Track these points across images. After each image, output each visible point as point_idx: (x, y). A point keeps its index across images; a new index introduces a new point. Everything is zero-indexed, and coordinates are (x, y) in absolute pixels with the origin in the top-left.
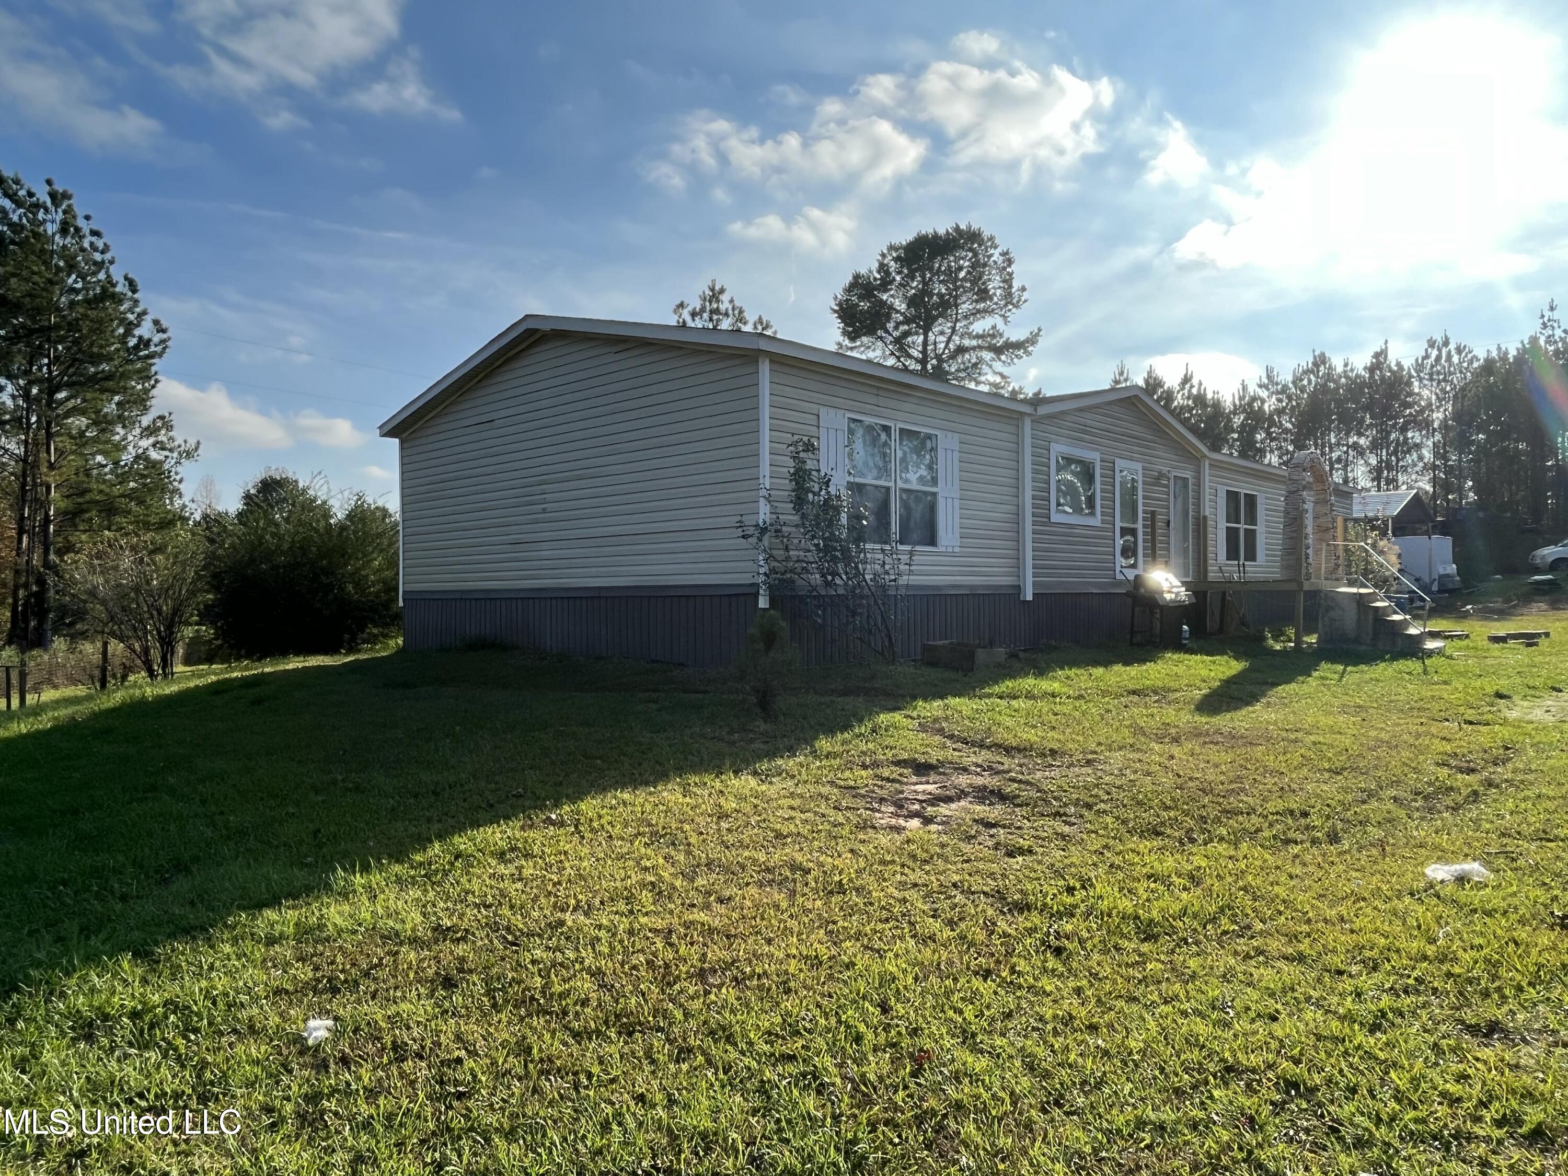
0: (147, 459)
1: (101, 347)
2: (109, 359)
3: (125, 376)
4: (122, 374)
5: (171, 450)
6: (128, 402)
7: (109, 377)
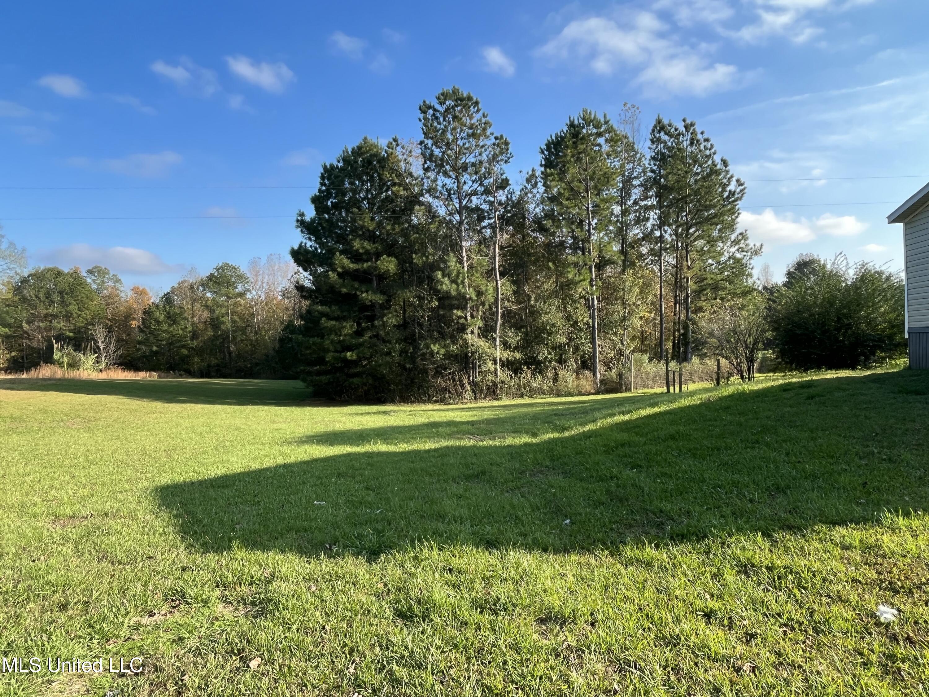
0: (735, 258)
1: (711, 201)
2: (714, 206)
3: (722, 214)
4: (721, 213)
5: (747, 252)
6: (724, 228)
7: (715, 216)
